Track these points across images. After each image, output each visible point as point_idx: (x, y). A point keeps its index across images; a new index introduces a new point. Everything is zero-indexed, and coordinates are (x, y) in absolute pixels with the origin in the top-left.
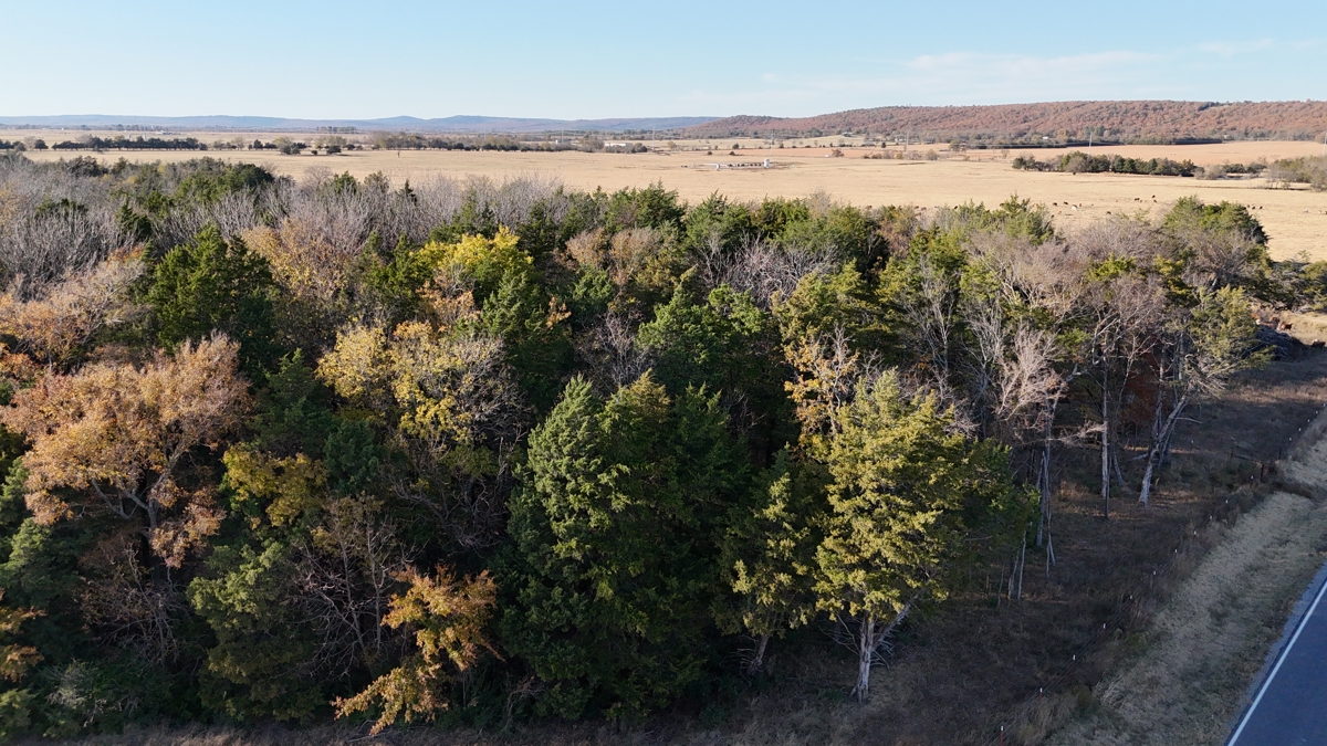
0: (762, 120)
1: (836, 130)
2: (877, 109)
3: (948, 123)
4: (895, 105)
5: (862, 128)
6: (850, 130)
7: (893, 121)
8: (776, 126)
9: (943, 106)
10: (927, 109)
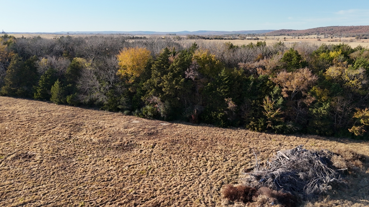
0: (289, 30)
1: (314, 33)
2: (327, 27)
3: (352, 31)
4: (333, 26)
5: (323, 33)
6: (319, 33)
7: (333, 30)
8: (294, 32)
9: (350, 26)
10: (345, 27)
